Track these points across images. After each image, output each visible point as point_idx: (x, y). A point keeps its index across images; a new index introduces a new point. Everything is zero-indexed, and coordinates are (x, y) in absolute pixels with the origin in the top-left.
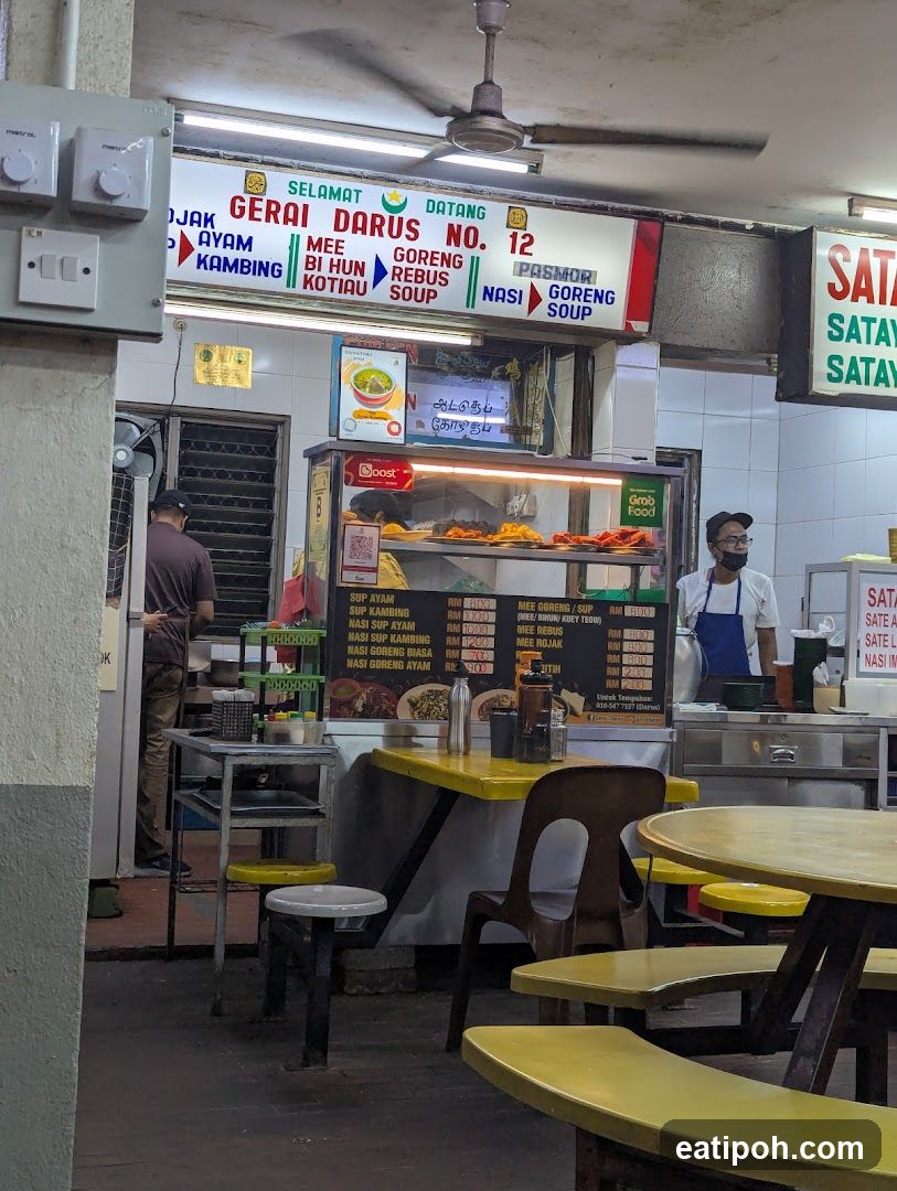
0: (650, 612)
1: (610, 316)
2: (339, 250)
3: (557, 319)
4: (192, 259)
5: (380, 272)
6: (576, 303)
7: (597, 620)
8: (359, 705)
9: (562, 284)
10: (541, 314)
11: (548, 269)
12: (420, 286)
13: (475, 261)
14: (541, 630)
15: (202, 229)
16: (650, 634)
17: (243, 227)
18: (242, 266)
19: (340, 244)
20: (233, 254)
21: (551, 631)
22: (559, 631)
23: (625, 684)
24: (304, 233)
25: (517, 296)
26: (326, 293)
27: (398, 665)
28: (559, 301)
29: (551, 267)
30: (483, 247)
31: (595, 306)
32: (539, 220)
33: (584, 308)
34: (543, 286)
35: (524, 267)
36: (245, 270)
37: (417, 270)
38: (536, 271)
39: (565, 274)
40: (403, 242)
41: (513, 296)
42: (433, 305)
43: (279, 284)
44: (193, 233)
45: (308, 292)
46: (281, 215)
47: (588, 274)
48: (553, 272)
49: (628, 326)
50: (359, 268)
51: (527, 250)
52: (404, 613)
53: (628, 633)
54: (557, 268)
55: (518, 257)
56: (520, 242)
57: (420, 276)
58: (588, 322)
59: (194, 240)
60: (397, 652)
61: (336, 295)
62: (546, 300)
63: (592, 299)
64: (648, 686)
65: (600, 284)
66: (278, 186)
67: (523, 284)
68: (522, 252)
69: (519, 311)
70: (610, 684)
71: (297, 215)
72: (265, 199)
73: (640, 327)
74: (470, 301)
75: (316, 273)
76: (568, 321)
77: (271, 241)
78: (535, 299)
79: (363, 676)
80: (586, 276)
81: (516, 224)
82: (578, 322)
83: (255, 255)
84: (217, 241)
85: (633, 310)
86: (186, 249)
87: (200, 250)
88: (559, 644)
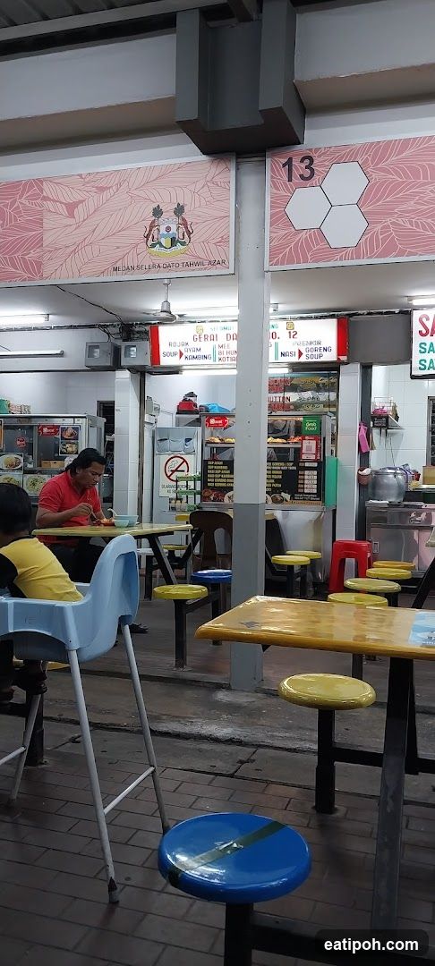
0: (315, 465)
1: (331, 356)
3: (310, 360)
4: (183, 357)
6: (316, 353)
7: (295, 468)
8: (212, 498)
9: (310, 347)
10: (303, 359)
11: (304, 342)
13: (276, 344)
14: (274, 472)
15: (185, 347)
16: (315, 472)
17: (197, 345)
18: (199, 357)
19: (229, 345)
20: (195, 354)
21: (277, 472)
22: (281, 472)
23: (306, 491)
24: (217, 343)
25: (294, 353)
26: (226, 362)
27: (224, 485)
28: (310, 353)
30: (279, 338)
31: (324, 353)
32: (299, 325)
33: (320, 354)
34: (303, 349)
35: (295, 343)
38: (299, 344)
39: (311, 343)
41: (291, 354)
43: (211, 362)
44: (182, 349)
45: (220, 362)
46: (209, 339)
47: (319, 342)
49: (339, 359)
50: (236, 352)
51: (295, 337)
52: (225, 467)
53: (306, 472)
54: (307, 342)
55: (294, 340)
56: (292, 334)
58: (322, 359)
59: (183, 351)
60: (224, 480)
61: (229, 362)
62: (304, 353)
63: (322, 351)
64: (315, 491)
65: (325, 345)
66: (207, 328)
67: (296, 349)
69: (295, 359)
70: (300, 490)
71: (213, 338)
72: (203, 334)
73: (344, 358)
74: (276, 358)
75: (222, 356)
76: (314, 360)
77: (207, 348)
78: (300, 354)
79: (214, 488)
81: (290, 328)
82: (318, 360)
83: (201, 353)
84: (190, 350)
85: (340, 353)
86: (181, 354)
87: (185, 354)
88: (280, 477)
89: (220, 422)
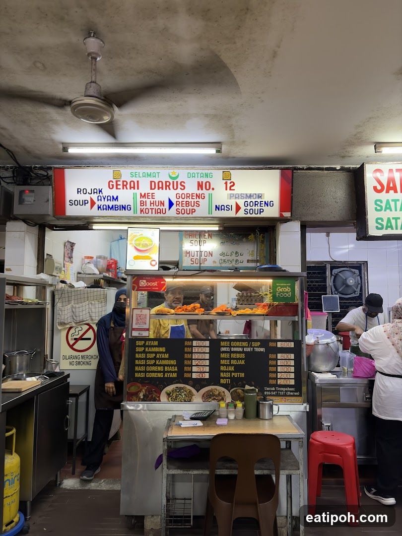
0: (292, 345)
1: (272, 212)
2: (153, 197)
3: (249, 215)
4: (96, 207)
5: (171, 204)
6: (256, 208)
7: (262, 350)
8: (141, 395)
9: (249, 201)
10: (241, 214)
11: (242, 195)
12: (188, 208)
13: (210, 196)
14: (233, 356)
15: (98, 195)
16: (292, 356)
17: (114, 193)
18: (115, 208)
19: (153, 195)
20: (111, 203)
21: (238, 356)
22: (243, 356)
23: (279, 382)
24: (138, 192)
25: (230, 207)
26: (150, 214)
27: (160, 375)
28: (249, 208)
29: (244, 194)
30: (213, 189)
31: (265, 208)
32: (237, 175)
33: (260, 209)
34: (241, 203)
35: (232, 195)
36: (117, 209)
37: (186, 201)
38: (237, 196)
39: (250, 196)
40: (179, 191)
41: (228, 208)
42: (194, 215)
43: (130, 213)
44: (95, 197)
45: (142, 215)
46: (128, 186)
47: (260, 195)
48: (245, 196)
49: (281, 215)
50: (162, 204)
51: (232, 188)
52: (163, 349)
53: (279, 356)
54: (246, 194)
55: (229, 192)
56: (229, 185)
57: (188, 204)
58: (263, 215)
59: (95, 199)
60: (160, 369)
61: (154, 215)
62: (243, 208)
63: (263, 205)
64: (292, 382)
65: (266, 199)
66: (126, 174)
67: (232, 202)
68: (230, 189)
69: (231, 214)
70: (271, 382)
71: (134, 185)
72: (121, 180)
73: (287, 215)
74: (210, 212)
75: (145, 207)
76: (254, 215)
77: (126, 196)
78: (238, 208)
79: (144, 381)
80: (260, 196)
81: (227, 178)
82: (258, 215)
83: (119, 202)
84: (104, 199)
85: (282, 209)
86: (93, 203)
87: (98, 203)
88: (243, 362)
89: (155, 284)
